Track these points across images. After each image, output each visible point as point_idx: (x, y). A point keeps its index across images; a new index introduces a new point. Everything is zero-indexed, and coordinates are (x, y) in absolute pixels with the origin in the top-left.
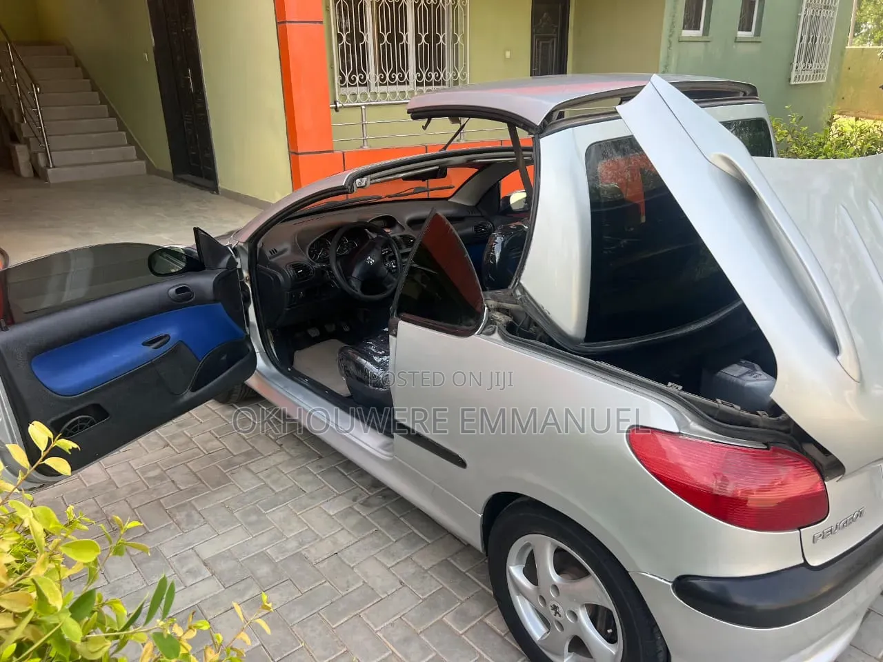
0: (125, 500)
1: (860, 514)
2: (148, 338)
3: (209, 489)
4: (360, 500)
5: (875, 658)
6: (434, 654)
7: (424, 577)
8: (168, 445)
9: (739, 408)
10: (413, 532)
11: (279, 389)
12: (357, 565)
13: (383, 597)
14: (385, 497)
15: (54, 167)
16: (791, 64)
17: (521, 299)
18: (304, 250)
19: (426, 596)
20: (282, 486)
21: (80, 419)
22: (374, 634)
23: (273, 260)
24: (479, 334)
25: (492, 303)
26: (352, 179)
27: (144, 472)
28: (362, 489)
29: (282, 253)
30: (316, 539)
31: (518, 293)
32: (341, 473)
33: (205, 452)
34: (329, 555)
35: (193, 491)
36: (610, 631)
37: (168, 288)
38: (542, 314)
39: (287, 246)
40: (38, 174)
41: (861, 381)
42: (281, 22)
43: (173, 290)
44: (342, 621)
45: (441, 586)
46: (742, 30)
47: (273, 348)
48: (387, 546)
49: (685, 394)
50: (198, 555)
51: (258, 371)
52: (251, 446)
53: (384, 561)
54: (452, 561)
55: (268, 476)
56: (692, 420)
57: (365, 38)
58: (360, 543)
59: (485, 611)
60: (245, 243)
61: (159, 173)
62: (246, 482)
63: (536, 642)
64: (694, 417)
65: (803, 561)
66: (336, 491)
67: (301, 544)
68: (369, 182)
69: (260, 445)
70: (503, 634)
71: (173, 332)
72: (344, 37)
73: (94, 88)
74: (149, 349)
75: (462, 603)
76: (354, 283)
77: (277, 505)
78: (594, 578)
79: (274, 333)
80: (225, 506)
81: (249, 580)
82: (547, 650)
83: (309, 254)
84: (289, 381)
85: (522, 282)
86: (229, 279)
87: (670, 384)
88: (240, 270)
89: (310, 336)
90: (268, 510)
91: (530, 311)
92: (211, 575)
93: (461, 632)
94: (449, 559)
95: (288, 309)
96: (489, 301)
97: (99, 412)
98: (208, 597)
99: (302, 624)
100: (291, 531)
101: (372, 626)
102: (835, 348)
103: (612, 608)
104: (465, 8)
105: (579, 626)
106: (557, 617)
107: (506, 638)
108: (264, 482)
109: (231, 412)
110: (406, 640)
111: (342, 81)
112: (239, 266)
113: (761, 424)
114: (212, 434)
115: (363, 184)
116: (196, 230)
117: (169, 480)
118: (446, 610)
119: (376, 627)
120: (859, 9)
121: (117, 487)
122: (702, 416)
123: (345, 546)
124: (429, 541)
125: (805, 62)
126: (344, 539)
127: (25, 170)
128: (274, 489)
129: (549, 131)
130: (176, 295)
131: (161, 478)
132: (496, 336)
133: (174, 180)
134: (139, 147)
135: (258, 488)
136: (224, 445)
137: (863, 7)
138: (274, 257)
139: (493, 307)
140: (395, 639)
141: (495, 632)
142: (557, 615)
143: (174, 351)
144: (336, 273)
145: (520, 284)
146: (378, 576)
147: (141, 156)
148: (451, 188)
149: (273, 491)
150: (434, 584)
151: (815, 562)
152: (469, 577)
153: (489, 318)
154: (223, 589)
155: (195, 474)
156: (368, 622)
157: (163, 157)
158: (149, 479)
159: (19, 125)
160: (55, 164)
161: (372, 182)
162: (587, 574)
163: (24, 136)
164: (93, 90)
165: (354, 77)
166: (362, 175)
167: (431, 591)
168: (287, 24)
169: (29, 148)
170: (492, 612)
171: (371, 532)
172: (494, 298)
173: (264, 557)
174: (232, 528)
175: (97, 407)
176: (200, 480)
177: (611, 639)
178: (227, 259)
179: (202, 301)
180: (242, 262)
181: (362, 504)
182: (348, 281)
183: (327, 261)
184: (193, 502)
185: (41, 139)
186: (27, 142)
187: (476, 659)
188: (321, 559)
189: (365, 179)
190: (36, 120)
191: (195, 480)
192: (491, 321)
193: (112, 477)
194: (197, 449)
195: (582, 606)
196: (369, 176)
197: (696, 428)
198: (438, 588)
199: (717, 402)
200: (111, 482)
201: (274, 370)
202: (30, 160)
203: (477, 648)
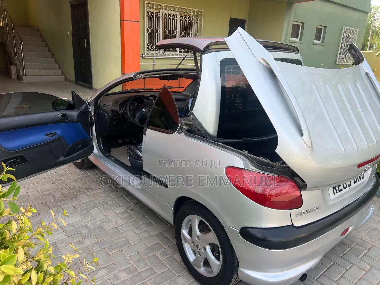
0: (32, 202)
1: (318, 208)
2: (47, 133)
3: (68, 200)
4: (130, 208)
5: (334, 281)
6: (149, 267)
7: (151, 238)
8: (54, 183)
9: (269, 160)
10: (150, 221)
11: (102, 162)
12: (124, 232)
13: (132, 244)
14: (141, 208)
15: (26, 75)
16: (337, 55)
17: (192, 119)
18: (117, 105)
19: (150, 245)
20: (99, 201)
21: (14, 161)
22: (126, 258)
23: (104, 108)
24: (176, 133)
25: (183, 122)
26: (136, 75)
27: (42, 192)
28: (132, 204)
29: (108, 106)
30: (109, 221)
31: (192, 116)
32: (124, 197)
33: (69, 186)
34: (113, 227)
35: (61, 201)
36: (217, 255)
37: (58, 114)
38: (200, 125)
39: (111, 104)
40: (19, 78)
41: (312, 147)
42: (122, 21)
43: (60, 115)
44: (114, 252)
45: (157, 242)
46: (317, 40)
47: (102, 145)
48: (138, 226)
49: (249, 155)
50: (59, 224)
51: (94, 153)
52: (89, 185)
53: (136, 231)
54: (164, 233)
55: (94, 197)
56: (251, 165)
57: (159, 31)
58: (126, 224)
59: (173, 253)
60: (93, 100)
61: (70, 81)
62: (84, 199)
63: (191, 262)
64: (251, 163)
65: (291, 224)
66: (120, 204)
67: (102, 223)
68: (143, 77)
69: (93, 186)
70: (180, 261)
71: (59, 132)
72: (150, 31)
73: (47, 45)
74: (48, 137)
75: (165, 249)
76: (136, 119)
77: (95, 208)
78: (213, 232)
79: (102, 139)
80: (73, 207)
81: (78, 235)
82: (194, 265)
83: (119, 107)
84: (107, 159)
85: (193, 112)
86: (85, 114)
87: (243, 151)
88: (91, 112)
89: (118, 142)
90: (91, 209)
91: (196, 124)
92: (62, 231)
93: (162, 259)
94: (163, 232)
95: (108, 129)
96: (182, 121)
97: (23, 159)
98: (59, 239)
99: (97, 252)
100: (99, 218)
101: (126, 255)
102: (301, 134)
103: (218, 244)
104: (201, 22)
105: (206, 254)
106: (198, 250)
107: (181, 263)
108: (92, 199)
109: (83, 172)
110: (139, 261)
111: (148, 48)
112: (90, 110)
113: (277, 167)
114: (74, 180)
115: (140, 77)
116: (73, 92)
117: (52, 196)
118: (158, 251)
119: (127, 255)
120: (372, 38)
121: (30, 197)
122: (254, 163)
123: (121, 225)
124: (156, 225)
125: (343, 55)
126: (120, 222)
127: (14, 76)
128: (96, 202)
129: (206, 52)
130: (61, 117)
131: (49, 195)
132: (183, 134)
133: (76, 84)
134: (62, 70)
135: (89, 201)
136: (78, 184)
137: (374, 38)
138: (104, 107)
139: (183, 123)
140: (134, 260)
141: (176, 260)
142: (198, 249)
143: (58, 139)
144: (129, 115)
145: (192, 113)
146: (132, 237)
147: (63, 74)
148: (183, 87)
149: (95, 203)
150: (155, 241)
151: (297, 224)
152: (170, 240)
153: (181, 127)
154: (67, 237)
155: (64, 195)
156: (124, 253)
157: (71, 73)
158: (44, 195)
159: (13, 58)
160: (26, 74)
161: (144, 77)
162: (210, 231)
163: (15, 62)
164: (46, 46)
165: (153, 47)
166: (140, 73)
167: (153, 243)
168: (125, 21)
169: (17, 67)
170: (176, 253)
171: (132, 220)
172: (184, 120)
173: (86, 227)
174: (75, 215)
175: (22, 157)
176: (65, 197)
177: (218, 258)
178: (84, 106)
179: (71, 121)
180: (91, 108)
181: (131, 210)
182: (134, 118)
183: (126, 110)
184: (60, 204)
185: (22, 64)
186: (16, 65)
187: (166, 269)
188: (109, 229)
189: (141, 75)
190: (21, 56)
191: (63, 196)
192: (181, 128)
193: (29, 193)
194: (66, 185)
195: (208, 245)
196: (143, 74)
197: (252, 167)
198: (156, 243)
199: (260, 158)
200: (28, 195)
201: (101, 154)
202: (17, 72)
203: (167, 266)
